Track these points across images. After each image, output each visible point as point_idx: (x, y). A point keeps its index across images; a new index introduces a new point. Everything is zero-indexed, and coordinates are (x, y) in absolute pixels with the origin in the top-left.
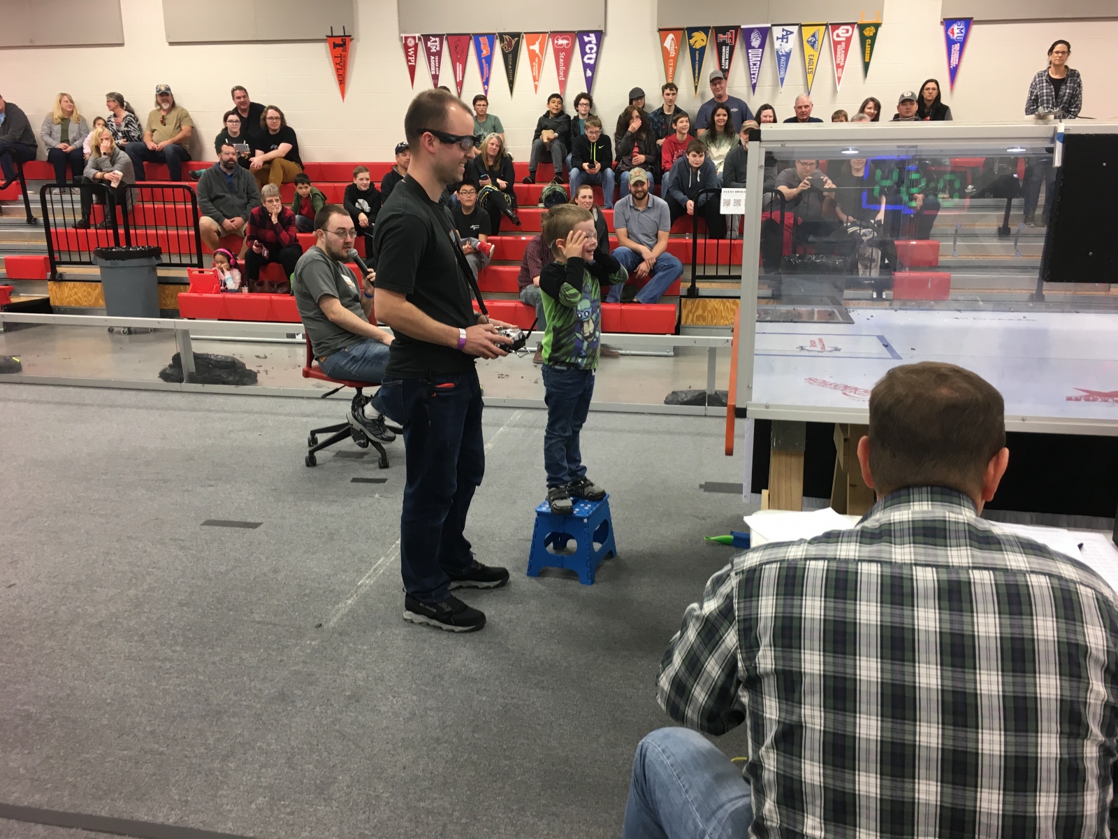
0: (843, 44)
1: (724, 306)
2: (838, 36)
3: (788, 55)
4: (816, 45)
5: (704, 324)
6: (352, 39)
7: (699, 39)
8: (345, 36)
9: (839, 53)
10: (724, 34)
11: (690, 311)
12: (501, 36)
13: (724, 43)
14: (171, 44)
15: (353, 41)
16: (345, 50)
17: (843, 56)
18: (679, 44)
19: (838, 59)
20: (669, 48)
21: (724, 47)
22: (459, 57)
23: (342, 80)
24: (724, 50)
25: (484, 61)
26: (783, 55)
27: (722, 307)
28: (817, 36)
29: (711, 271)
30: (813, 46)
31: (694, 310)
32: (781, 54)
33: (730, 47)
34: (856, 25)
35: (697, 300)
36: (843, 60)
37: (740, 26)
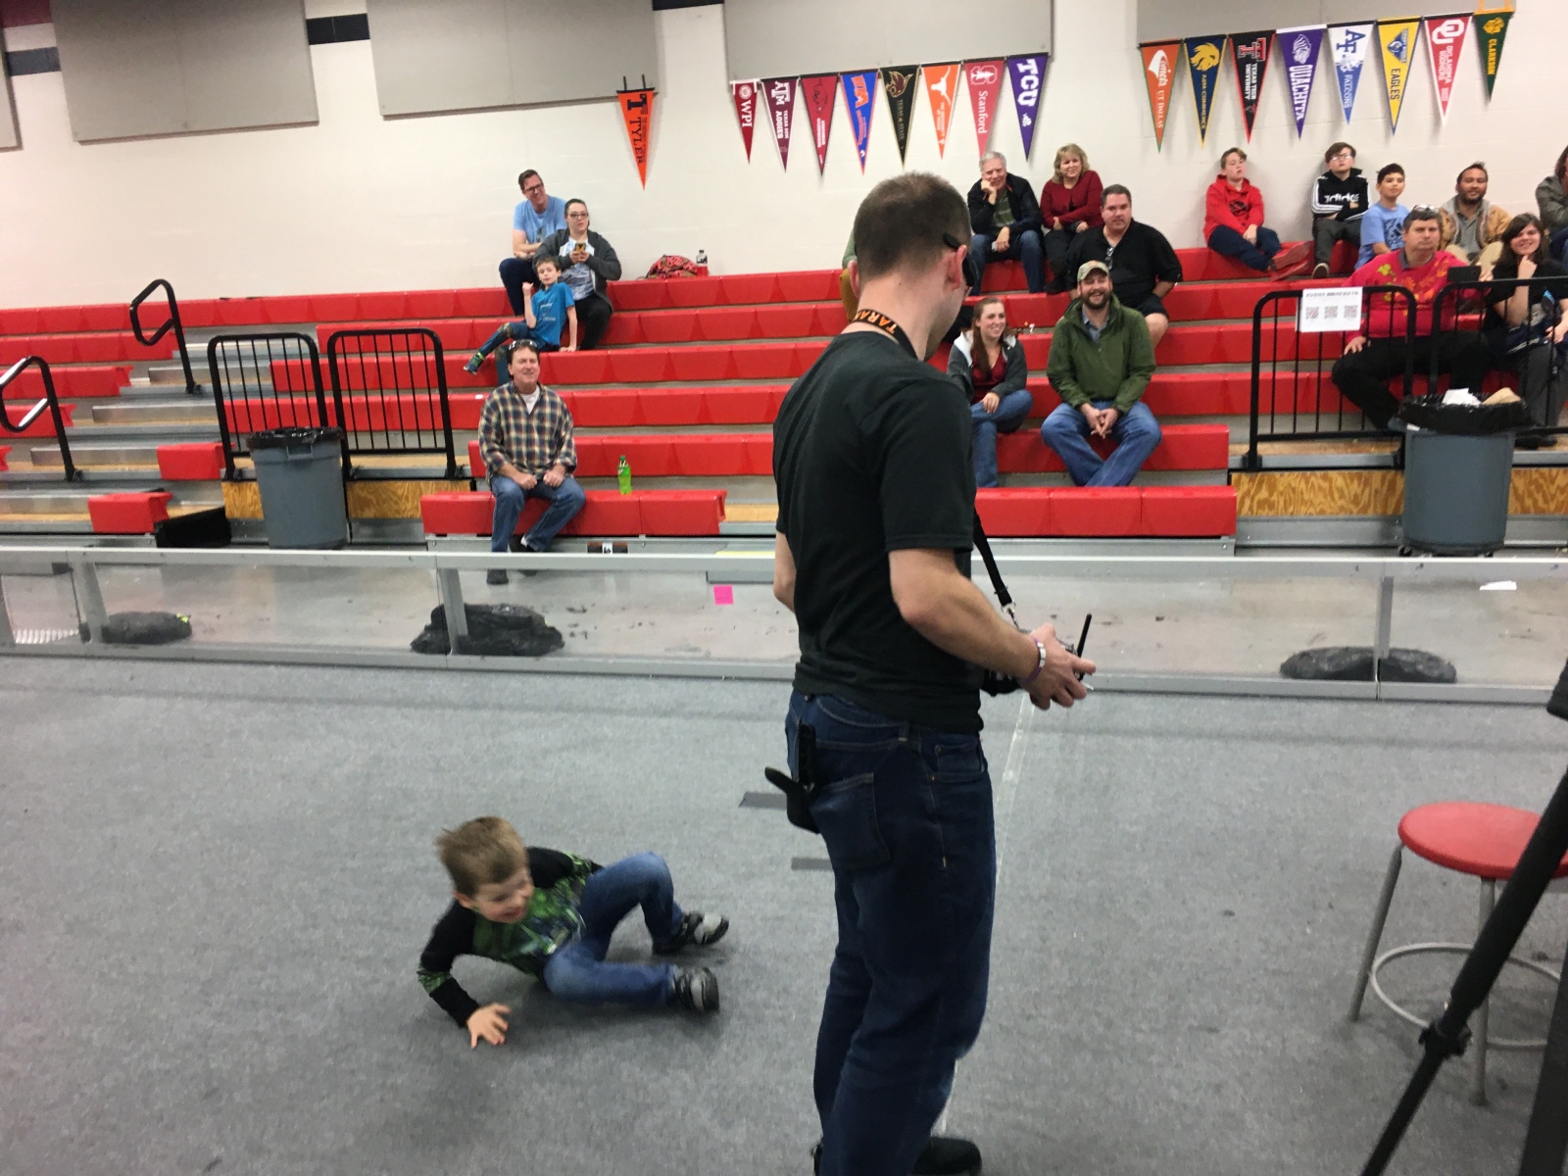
0: (1450, 49)
1: (1307, 482)
2: (1440, 36)
3: (1356, 72)
4: (1403, 55)
5: (1271, 513)
6: (656, 94)
7: (1207, 56)
8: (645, 90)
9: (1442, 63)
10: (1249, 45)
11: (1247, 493)
12: (886, 73)
13: (1249, 60)
14: (388, 117)
15: (658, 96)
16: (646, 111)
17: (1449, 67)
18: (1174, 65)
19: (1442, 74)
20: (1156, 72)
21: (1248, 66)
22: (820, 109)
23: (641, 156)
24: (1248, 70)
25: (859, 113)
26: (1348, 73)
27: (1303, 485)
28: (1404, 39)
29: (1283, 426)
30: (1398, 55)
31: (1253, 492)
32: (1344, 70)
33: (1259, 64)
34: (1471, 18)
35: (1260, 474)
36: (1449, 74)
37: (1274, 32)
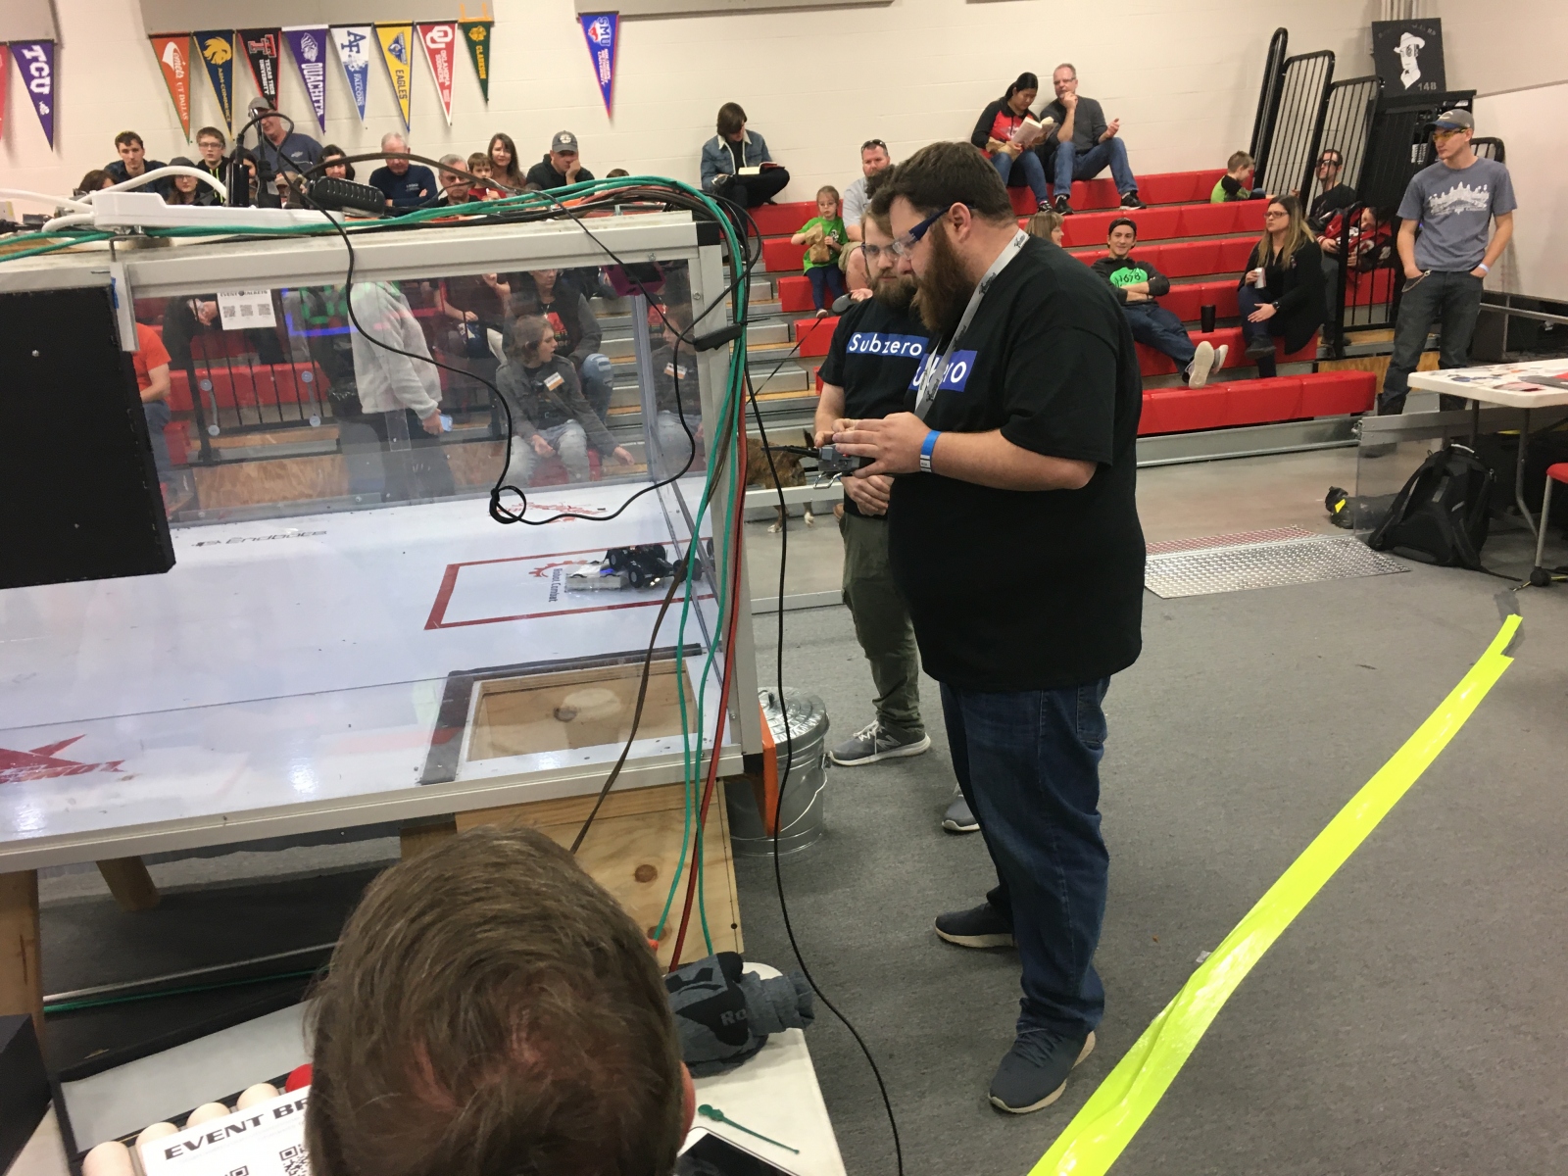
0: (444, 54)
2: (433, 41)
3: (364, 71)
4: (403, 56)
9: (439, 70)
11: (212, 488)
13: (260, 55)
17: (446, 70)
18: (188, 56)
19: (441, 77)
20: (172, 65)
21: (261, 61)
24: (262, 66)
26: (355, 72)
27: (261, 475)
28: (401, 42)
30: (399, 56)
31: (216, 485)
32: (353, 70)
33: (271, 60)
34: (456, 25)
35: (219, 467)
36: (447, 76)
37: (280, 29)
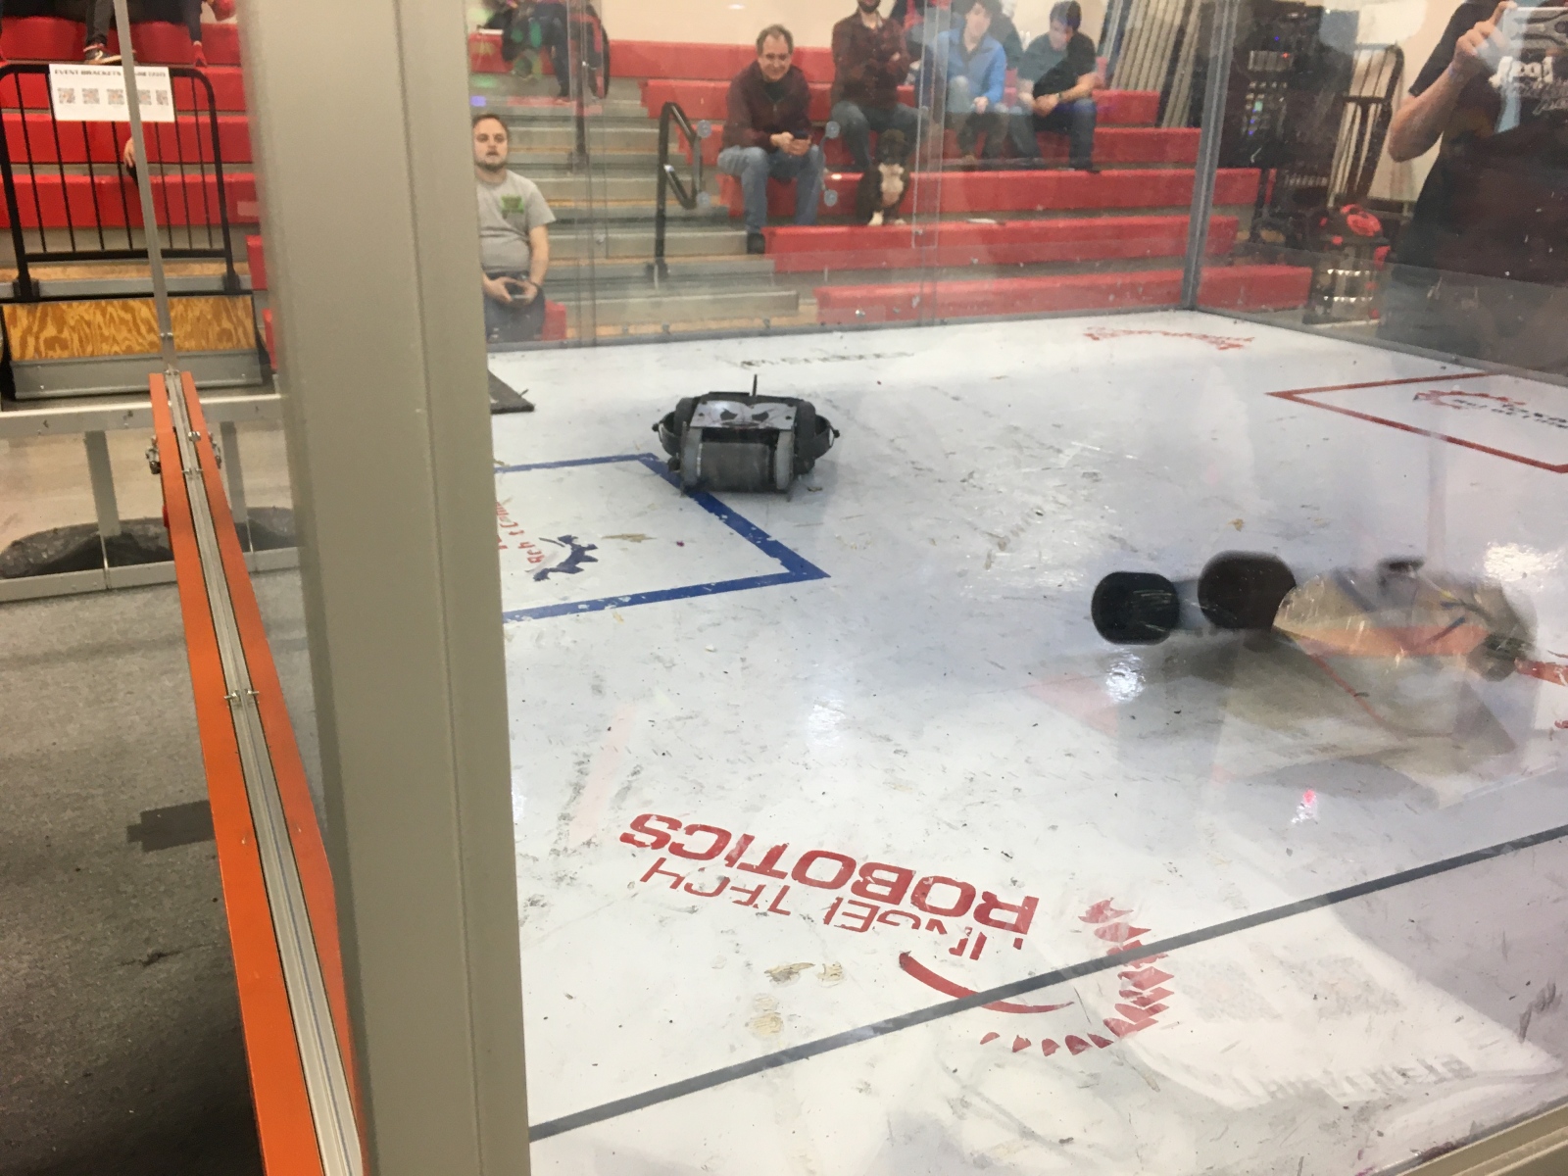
5: (66, 354)
11: (28, 331)
27: (99, 318)
29: (58, 244)
31: (35, 329)
35: (40, 306)
